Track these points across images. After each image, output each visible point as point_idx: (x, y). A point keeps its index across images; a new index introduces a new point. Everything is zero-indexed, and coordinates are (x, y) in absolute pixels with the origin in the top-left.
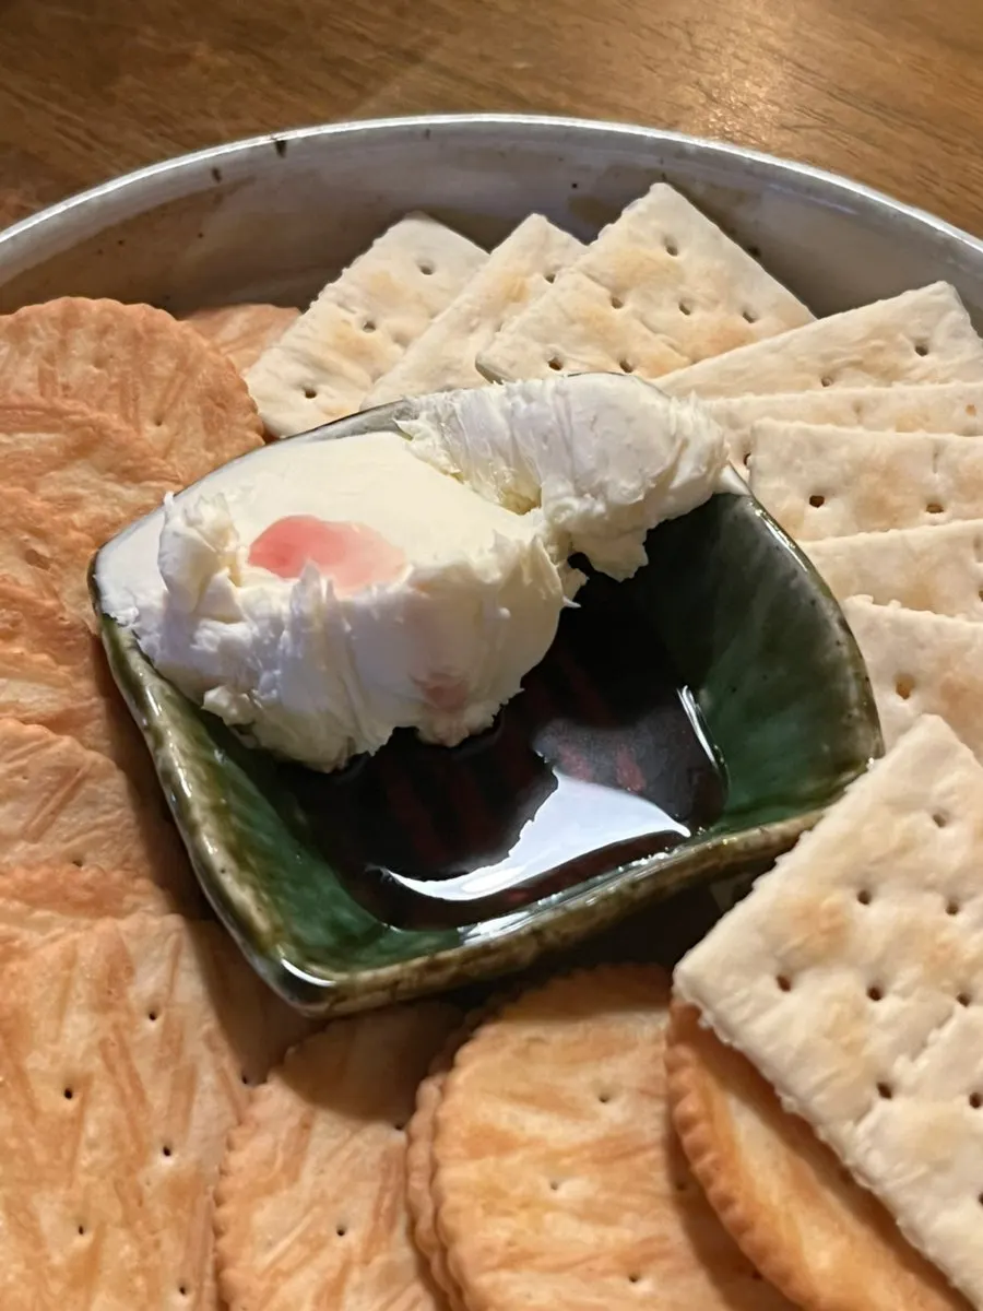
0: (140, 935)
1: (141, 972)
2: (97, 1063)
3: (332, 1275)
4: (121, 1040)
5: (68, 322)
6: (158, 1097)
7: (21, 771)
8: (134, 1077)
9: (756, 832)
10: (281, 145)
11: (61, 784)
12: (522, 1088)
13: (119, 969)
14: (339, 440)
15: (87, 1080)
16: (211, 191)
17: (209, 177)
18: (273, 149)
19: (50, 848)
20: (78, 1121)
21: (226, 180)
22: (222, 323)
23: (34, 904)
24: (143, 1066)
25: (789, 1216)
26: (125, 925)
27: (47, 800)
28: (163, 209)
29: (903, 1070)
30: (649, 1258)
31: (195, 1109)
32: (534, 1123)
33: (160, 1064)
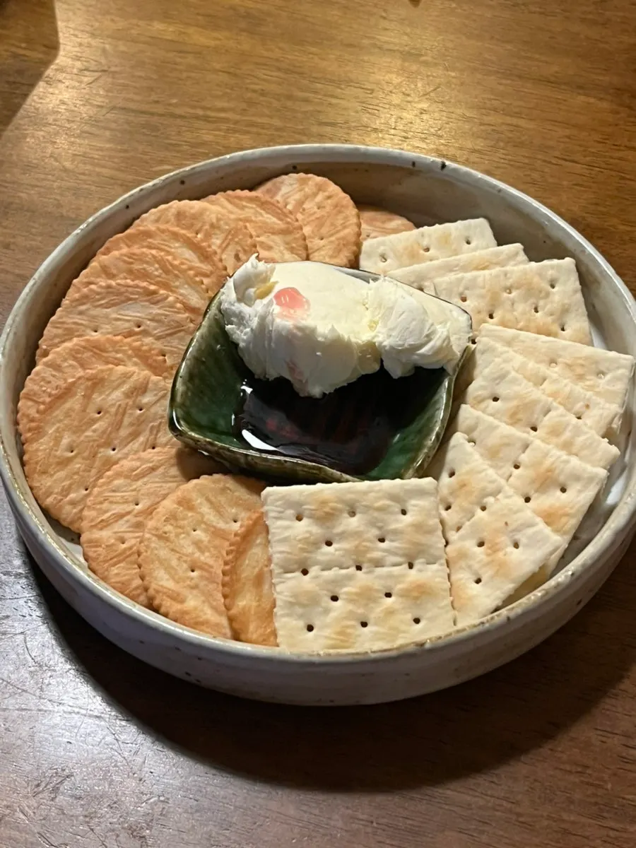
0: (156, 384)
1: (147, 394)
2: (113, 410)
3: (123, 512)
4: (125, 409)
5: (320, 188)
6: (124, 432)
7: (166, 316)
8: (121, 421)
9: (339, 473)
10: (444, 166)
11: (175, 328)
12: (213, 499)
13: (142, 389)
14: (346, 275)
15: (107, 412)
16: (408, 169)
17: (411, 163)
18: (440, 166)
19: (159, 345)
20: (94, 421)
21: (416, 169)
22: (390, 220)
23: (137, 356)
24: (126, 421)
25: (244, 584)
26: (154, 378)
27: (169, 329)
28: (388, 166)
29: (313, 571)
30: (201, 568)
31: (131, 444)
32: (205, 509)
33: (131, 424)
